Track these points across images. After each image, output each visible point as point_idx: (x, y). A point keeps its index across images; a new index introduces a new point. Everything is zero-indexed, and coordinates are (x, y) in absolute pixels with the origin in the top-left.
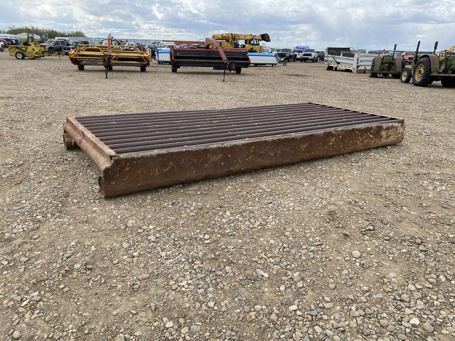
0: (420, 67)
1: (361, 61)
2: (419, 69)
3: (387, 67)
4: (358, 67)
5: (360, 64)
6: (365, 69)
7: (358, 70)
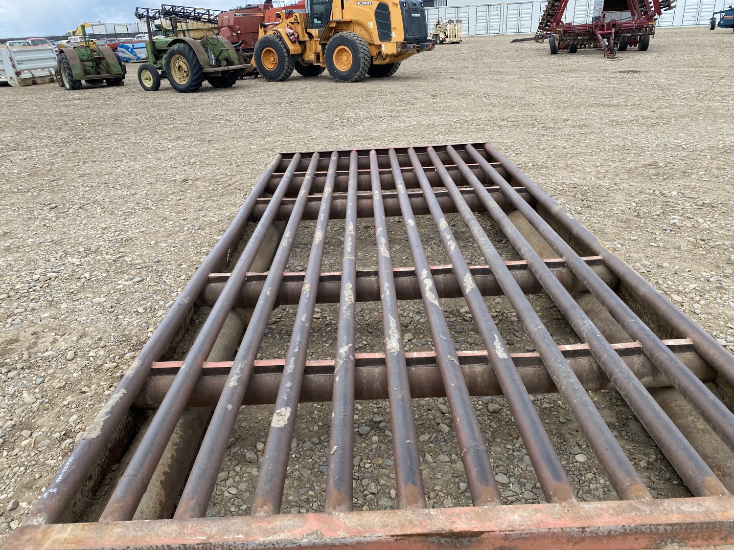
0: (175, 60)
1: (20, 62)
2: (174, 64)
3: (92, 67)
4: (18, 74)
5: (19, 68)
6: (34, 77)
7: (22, 80)
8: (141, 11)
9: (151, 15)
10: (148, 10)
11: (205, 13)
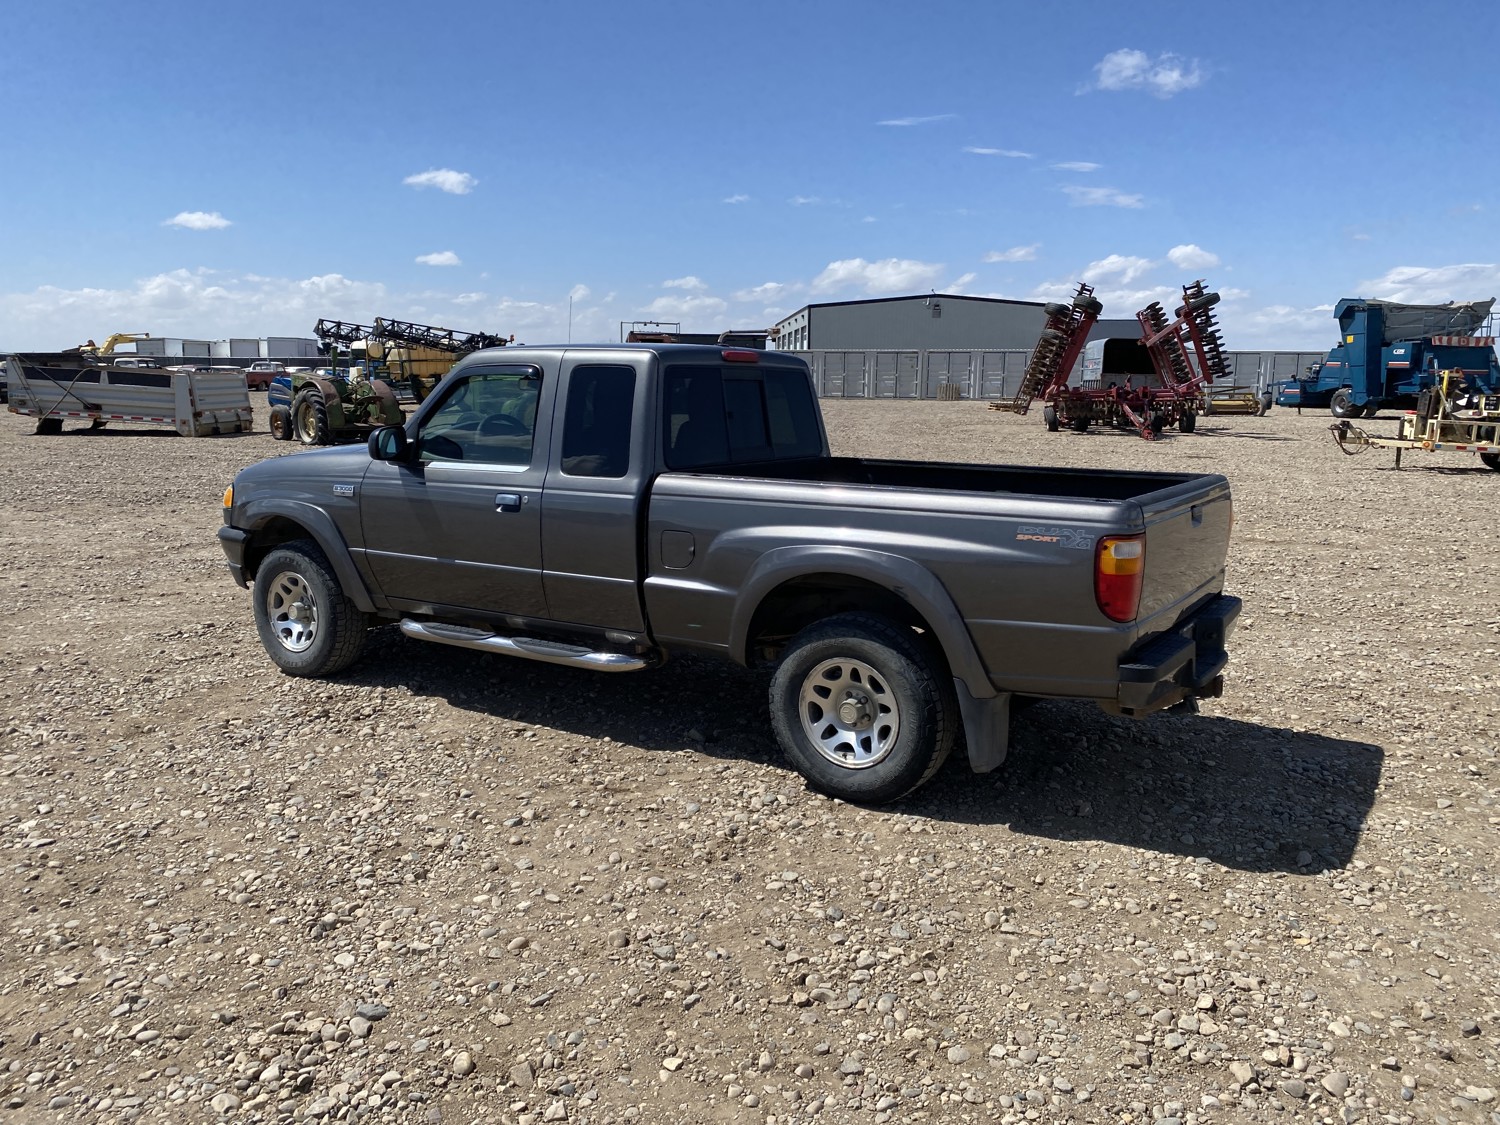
1: (203, 397)
4: (197, 415)
5: (200, 406)
6: (216, 422)
7: (200, 425)
8: (328, 325)
9: (343, 333)
10: (339, 324)
11: (444, 337)
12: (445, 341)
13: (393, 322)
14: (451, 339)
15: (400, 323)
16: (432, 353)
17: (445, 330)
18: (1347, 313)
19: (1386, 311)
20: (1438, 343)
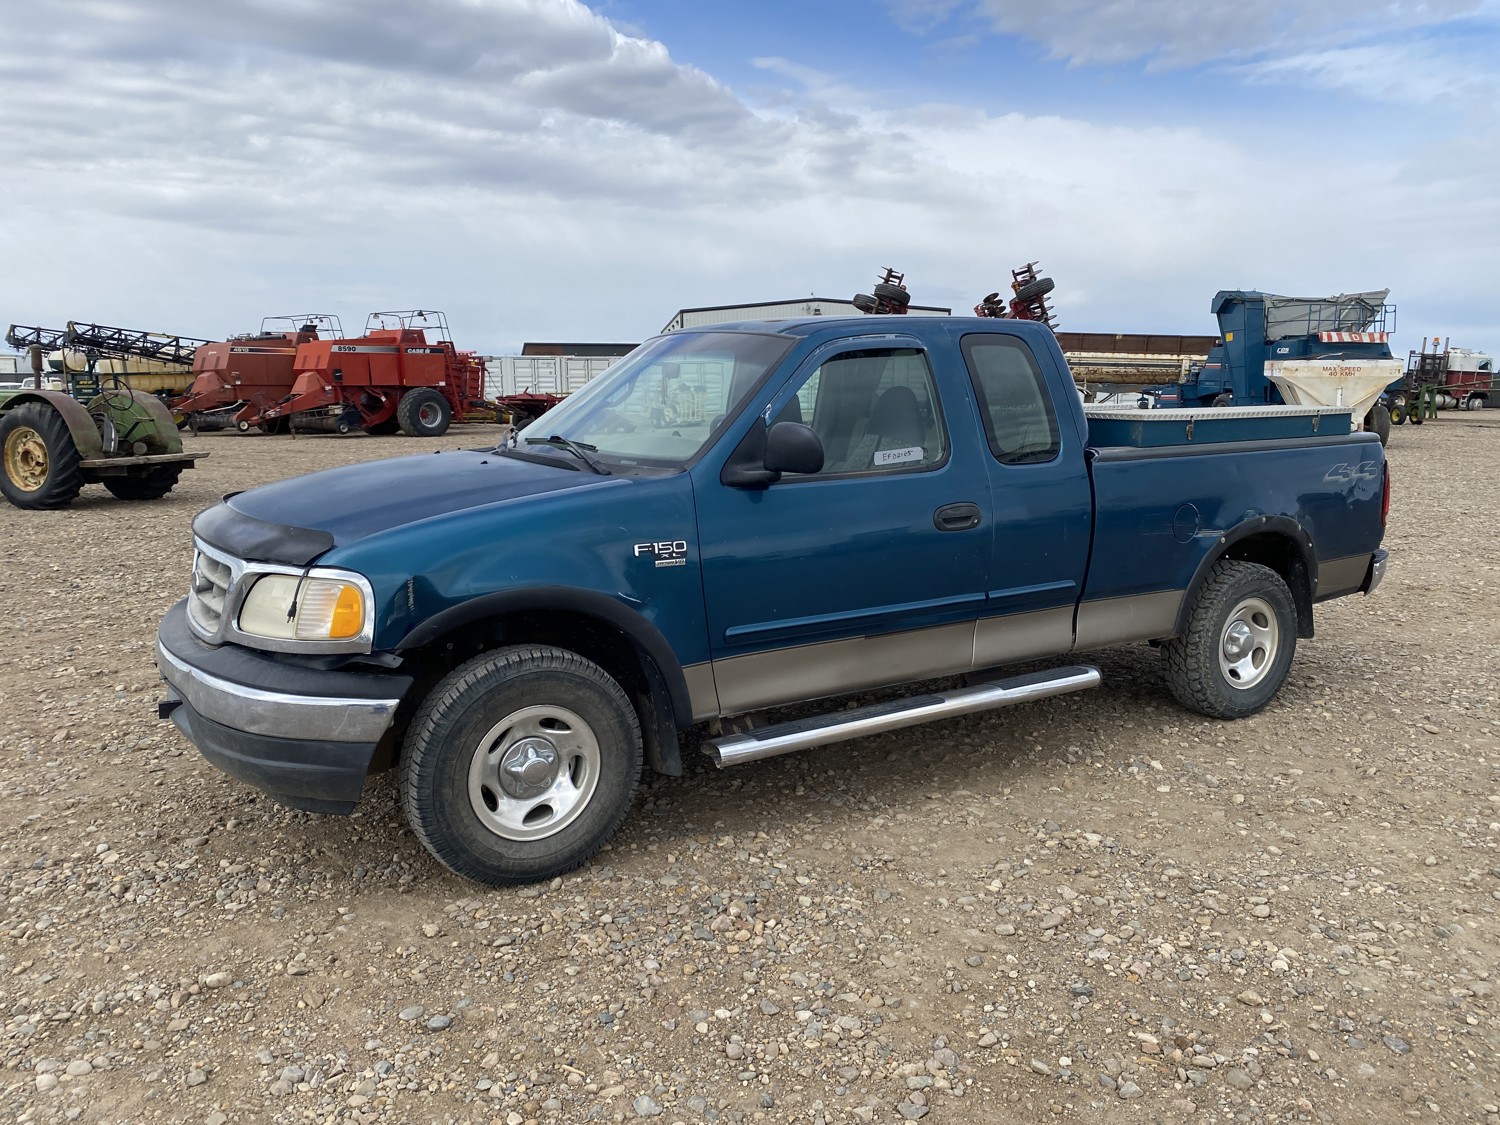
8: (21, 333)
10: (37, 331)
11: (169, 344)
12: (171, 350)
13: (93, 327)
14: (178, 347)
15: (100, 327)
16: (154, 365)
17: (168, 337)
18: (1226, 305)
19: (1268, 304)
20: (1325, 339)
